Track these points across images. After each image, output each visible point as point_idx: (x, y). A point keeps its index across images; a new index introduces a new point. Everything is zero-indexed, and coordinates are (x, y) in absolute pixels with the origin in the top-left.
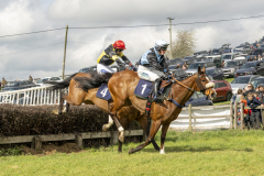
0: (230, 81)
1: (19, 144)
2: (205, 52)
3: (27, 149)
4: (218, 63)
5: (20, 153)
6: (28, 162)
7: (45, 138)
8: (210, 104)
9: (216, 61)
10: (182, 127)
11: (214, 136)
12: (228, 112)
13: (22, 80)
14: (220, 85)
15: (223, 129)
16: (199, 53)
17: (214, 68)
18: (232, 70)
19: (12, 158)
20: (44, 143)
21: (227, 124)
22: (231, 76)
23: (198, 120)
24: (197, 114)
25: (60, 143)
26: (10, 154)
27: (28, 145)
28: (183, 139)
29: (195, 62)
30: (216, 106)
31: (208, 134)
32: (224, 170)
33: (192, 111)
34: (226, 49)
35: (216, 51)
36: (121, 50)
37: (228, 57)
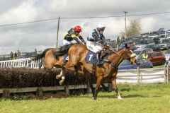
0: (164, 52)
1: (29, 93)
2: (148, 34)
3: (34, 96)
4: (156, 41)
5: (29, 98)
6: (34, 104)
7: (45, 89)
8: (152, 67)
9: (155, 39)
10: (133, 81)
11: (154, 87)
12: (163, 72)
13: (30, 52)
14: (158, 55)
15: (160, 83)
16: (144, 34)
17: (153, 44)
18: (165, 45)
19: (24, 102)
20: (44, 92)
21: (162, 80)
22: (165, 49)
23: (143, 77)
24: (142, 73)
25: (55, 92)
26: (23, 99)
27: (34, 93)
28: (134, 89)
29: (142, 40)
30: (155, 68)
31: (150, 87)
32: (160, 109)
33: (139, 71)
34: (161, 31)
35: (155, 33)
36: (79, 32)
37: (163, 37)
